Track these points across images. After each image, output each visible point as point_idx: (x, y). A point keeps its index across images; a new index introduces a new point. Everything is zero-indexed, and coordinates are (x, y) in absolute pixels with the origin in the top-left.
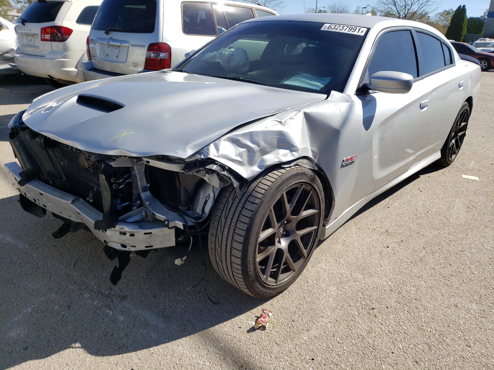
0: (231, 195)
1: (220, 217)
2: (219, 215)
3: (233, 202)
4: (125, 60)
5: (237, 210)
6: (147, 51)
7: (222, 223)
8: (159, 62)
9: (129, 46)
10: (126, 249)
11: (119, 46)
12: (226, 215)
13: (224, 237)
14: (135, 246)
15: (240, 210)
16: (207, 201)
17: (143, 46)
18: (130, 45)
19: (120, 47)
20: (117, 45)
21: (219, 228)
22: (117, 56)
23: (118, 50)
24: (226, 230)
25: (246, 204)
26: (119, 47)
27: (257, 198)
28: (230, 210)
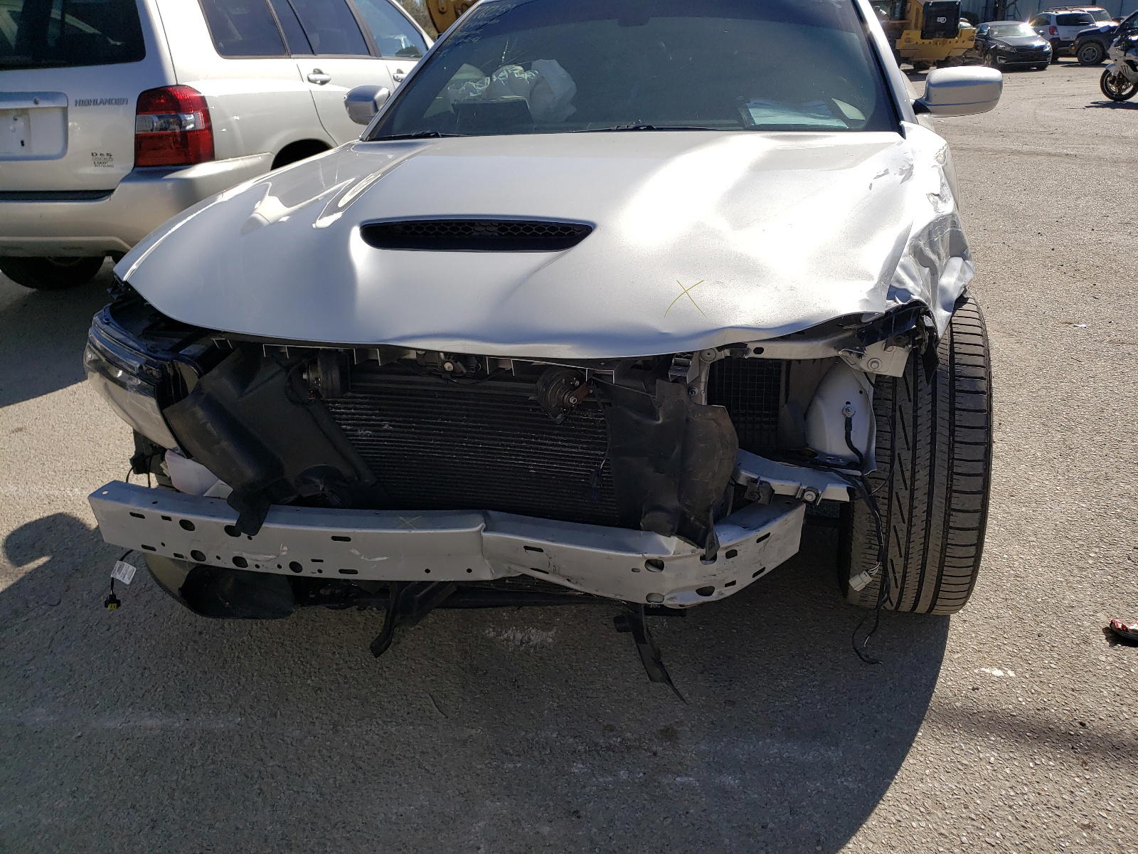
0: (899, 389)
1: (892, 448)
2: (889, 447)
3: (916, 404)
4: (57, 150)
5: (939, 420)
6: (137, 113)
7: (903, 462)
8: (179, 139)
9: (66, 105)
10: (714, 597)
11: (24, 112)
12: (910, 439)
13: (921, 495)
14: (733, 583)
15: (948, 418)
16: (851, 419)
17: (119, 102)
18: (72, 102)
19: (30, 112)
20: (16, 109)
21: (898, 476)
22: (23, 143)
23: (21, 123)
24: (922, 476)
25: (957, 400)
26: (27, 114)
27: (976, 378)
28: (915, 425)
